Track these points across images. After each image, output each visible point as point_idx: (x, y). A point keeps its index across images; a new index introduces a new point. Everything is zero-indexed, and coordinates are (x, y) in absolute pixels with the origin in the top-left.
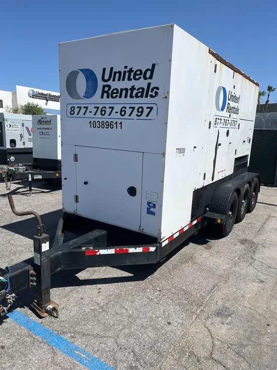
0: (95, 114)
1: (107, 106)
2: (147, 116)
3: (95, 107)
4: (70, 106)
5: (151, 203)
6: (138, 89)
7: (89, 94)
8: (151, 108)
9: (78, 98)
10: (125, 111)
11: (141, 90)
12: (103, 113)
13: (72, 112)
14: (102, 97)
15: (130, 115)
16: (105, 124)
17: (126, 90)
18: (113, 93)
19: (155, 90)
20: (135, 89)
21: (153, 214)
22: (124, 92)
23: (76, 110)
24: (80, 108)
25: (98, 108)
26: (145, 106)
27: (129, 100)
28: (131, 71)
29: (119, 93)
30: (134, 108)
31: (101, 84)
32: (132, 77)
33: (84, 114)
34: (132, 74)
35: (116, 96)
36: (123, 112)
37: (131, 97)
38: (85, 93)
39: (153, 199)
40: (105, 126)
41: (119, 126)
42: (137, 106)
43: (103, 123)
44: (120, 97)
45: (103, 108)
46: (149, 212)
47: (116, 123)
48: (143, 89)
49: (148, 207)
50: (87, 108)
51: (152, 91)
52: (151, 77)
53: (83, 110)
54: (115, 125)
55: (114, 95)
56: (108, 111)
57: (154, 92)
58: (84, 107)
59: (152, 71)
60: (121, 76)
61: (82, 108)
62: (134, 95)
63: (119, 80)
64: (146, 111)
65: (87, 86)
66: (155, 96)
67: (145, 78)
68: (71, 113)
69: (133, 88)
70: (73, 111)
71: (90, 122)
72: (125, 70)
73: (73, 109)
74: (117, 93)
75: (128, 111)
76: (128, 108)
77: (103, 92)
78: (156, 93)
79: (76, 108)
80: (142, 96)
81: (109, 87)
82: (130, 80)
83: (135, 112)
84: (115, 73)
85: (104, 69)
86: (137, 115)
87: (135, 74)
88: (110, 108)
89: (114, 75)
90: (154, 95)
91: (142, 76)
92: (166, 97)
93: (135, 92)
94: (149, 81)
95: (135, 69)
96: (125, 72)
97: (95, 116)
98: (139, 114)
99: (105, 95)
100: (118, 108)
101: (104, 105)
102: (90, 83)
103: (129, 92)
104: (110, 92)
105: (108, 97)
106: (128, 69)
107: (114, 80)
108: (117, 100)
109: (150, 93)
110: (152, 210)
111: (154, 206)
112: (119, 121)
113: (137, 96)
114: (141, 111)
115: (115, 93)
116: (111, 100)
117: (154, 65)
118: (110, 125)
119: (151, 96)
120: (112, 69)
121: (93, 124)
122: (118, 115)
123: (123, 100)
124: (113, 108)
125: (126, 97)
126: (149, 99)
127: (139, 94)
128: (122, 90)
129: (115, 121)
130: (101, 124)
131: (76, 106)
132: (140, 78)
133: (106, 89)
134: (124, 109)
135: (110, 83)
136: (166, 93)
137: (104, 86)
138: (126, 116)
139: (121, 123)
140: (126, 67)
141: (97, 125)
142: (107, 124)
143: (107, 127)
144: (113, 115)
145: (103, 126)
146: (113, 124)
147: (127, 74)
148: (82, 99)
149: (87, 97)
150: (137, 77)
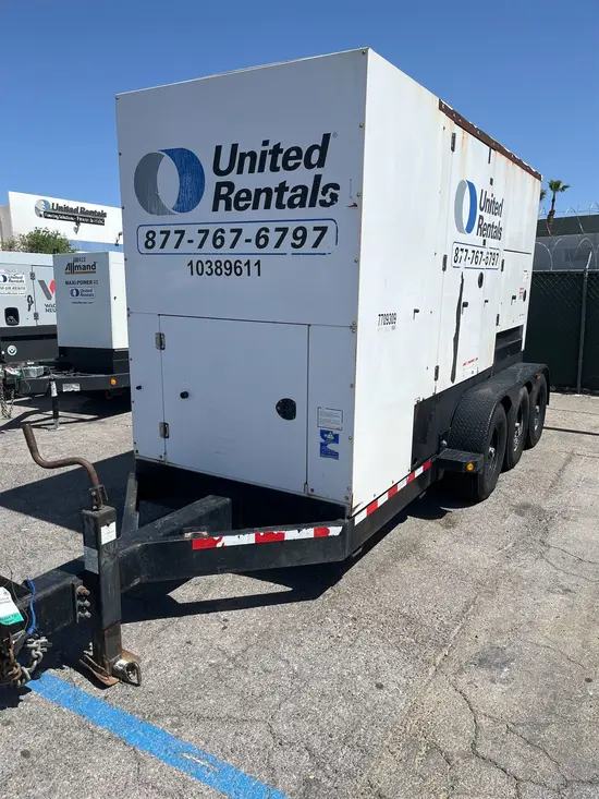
0: (200, 246)
1: (227, 228)
2: (315, 245)
3: (200, 231)
4: (144, 231)
6: (295, 189)
7: (187, 202)
8: (324, 230)
9: (162, 211)
10: (267, 239)
11: (299, 191)
12: (218, 242)
13: (150, 243)
14: (215, 208)
15: (277, 246)
16: (223, 267)
17: (268, 191)
18: (238, 199)
19: (331, 190)
20: (287, 189)
21: (335, 455)
22: (263, 196)
23: (159, 239)
24: (168, 233)
25: (207, 232)
26: (309, 226)
27: (274, 212)
28: (277, 150)
29: (252, 198)
30: (285, 230)
31: (211, 180)
32: (279, 163)
33: (177, 247)
34: (280, 157)
35: (247, 206)
36: (261, 239)
37: (280, 205)
38: (178, 202)
39: (333, 425)
40: (224, 270)
41: (254, 269)
42: (292, 227)
43: (218, 264)
44: (255, 207)
45: (217, 232)
46: (325, 452)
47: (248, 263)
48: (304, 188)
50: (182, 233)
51: (324, 194)
52: (321, 163)
53: (174, 238)
54: (245, 269)
55: (242, 204)
56: (229, 237)
57: (328, 195)
58: (176, 232)
59: (324, 149)
60: (256, 162)
61: (172, 233)
62: (285, 201)
63: (251, 170)
64: (312, 236)
65: (181, 187)
66: (332, 203)
67: (309, 165)
68: (146, 246)
69: (282, 188)
70: (151, 239)
71: (191, 263)
72: (265, 148)
73: (151, 235)
74: (248, 198)
75: (274, 237)
76: (272, 229)
77: (218, 197)
78: (334, 197)
79: (158, 234)
80: (302, 204)
81: (231, 186)
82: (277, 169)
83: (289, 238)
84: (243, 156)
85: (218, 149)
86: (294, 245)
87: (287, 158)
88: (232, 231)
89: (239, 159)
90: (329, 200)
91: (302, 161)
92: (355, 205)
93: (287, 196)
94: (316, 171)
95: (285, 147)
96: (264, 154)
97: (200, 251)
98: (298, 242)
99: (222, 203)
100: (250, 231)
101: (220, 226)
102: (188, 179)
103: (275, 195)
104: (232, 196)
105: (228, 208)
106: (270, 147)
107: (240, 171)
108: (249, 214)
109: (320, 197)
110: (331, 446)
111: (336, 439)
112: (254, 260)
113: (291, 205)
114: (301, 237)
115: (243, 199)
116: (234, 214)
117: (326, 137)
118: (234, 268)
119: (323, 204)
120: (235, 147)
121: (197, 268)
122: (252, 247)
123: (261, 213)
124: (239, 232)
125: (267, 206)
126: (319, 211)
127: (297, 201)
128: (258, 192)
129: (244, 260)
130: (214, 267)
131: (157, 230)
132: (297, 165)
133: (224, 191)
134: (263, 233)
135: (232, 177)
136: (354, 196)
137: (219, 185)
138: (270, 248)
139: (258, 263)
140: (266, 143)
141: (206, 269)
142: (228, 266)
143: (228, 272)
144: (241, 246)
145: (219, 271)
146: (242, 266)
147: (269, 158)
148: (170, 213)
149: (182, 211)
150: (291, 163)
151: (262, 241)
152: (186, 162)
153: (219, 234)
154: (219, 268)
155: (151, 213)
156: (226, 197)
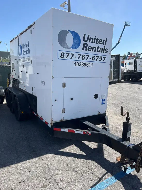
0: (78, 59)
1: (86, 55)
2: (103, 61)
3: (78, 55)
4: (60, 53)
5: (103, 99)
6: (100, 48)
8: (105, 58)
9: (67, 47)
10: (94, 58)
11: (101, 49)
12: (83, 58)
14: (83, 49)
15: (96, 60)
16: (84, 64)
17: (95, 47)
19: (107, 50)
20: (99, 48)
21: (104, 103)
22: (94, 48)
23: (65, 55)
24: (69, 54)
25: (80, 55)
26: (103, 57)
27: (96, 53)
28: (97, 39)
29: (92, 49)
30: (98, 57)
31: (82, 42)
32: (98, 42)
33: (71, 58)
34: (98, 41)
35: (90, 50)
36: (93, 58)
37: (97, 51)
38: (72, 46)
39: (104, 97)
40: (84, 65)
41: (91, 65)
42: (100, 56)
43: (83, 64)
44: (92, 51)
45: (83, 55)
46: (103, 103)
47: (90, 64)
48: (102, 49)
49: (102, 101)
50: (73, 54)
51: (105, 50)
52: (105, 44)
53: (70, 56)
54: (89, 65)
55: (89, 49)
56: (86, 57)
58: (71, 54)
59: (106, 41)
60: (93, 40)
61: (70, 54)
62: (98, 51)
63: (92, 42)
64: (103, 59)
65: (74, 42)
66: (106, 53)
67: (103, 44)
68: (61, 57)
69: (98, 48)
70: (63, 55)
71: (75, 63)
72: (95, 38)
73: (63, 54)
74: (91, 48)
75: (96, 58)
76: (96, 56)
77: (84, 47)
78: (107, 51)
79: (65, 54)
80: (102, 52)
81: (87, 45)
82: (97, 43)
84: (90, 38)
85: (85, 35)
86: (100, 60)
87: (99, 41)
88: (87, 56)
89: (89, 39)
91: (102, 43)
93: (99, 49)
94: (104, 45)
95: (99, 39)
96: (95, 39)
97: (78, 60)
99: (85, 48)
100: (91, 56)
102: (76, 40)
103: (97, 49)
104: (87, 47)
105: (86, 50)
106: (96, 38)
107: (90, 42)
108: (91, 52)
109: (105, 51)
110: (104, 102)
111: (105, 100)
112: (91, 63)
113: (100, 52)
114: (101, 59)
115: (90, 48)
116: (87, 52)
117: (107, 39)
118: (86, 65)
119: (105, 52)
120: (89, 36)
121: (77, 64)
122: (91, 60)
123: (93, 52)
124: (88, 56)
125: (95, 51)
126: (104, 54)
127: (101, 51)
128: (93, 47)
129: (89, 63)
130: (81, 64)
131: (65, 53)
132: (101, 43)
133: (85, 45)
134: (94, 57)
135: (88, 42)
136: (110, 52)
137: (84, 44)
138: (95, 60)
139: (92, 64)
140: (95, 37)
141: (79, 64)
142: (85, 64)
143: (85, 66)
144: (89, 59)
145: (83, 65)
146: (88, 64)
147: (96, 40)
148: (70, 48)
149: (74, 48)
150: (100, 43)
151: (93, 59)
152: (76, 36)
153: (84, 56)
154: (82, 65)
155: (63, 47)
156: (86, 47)
